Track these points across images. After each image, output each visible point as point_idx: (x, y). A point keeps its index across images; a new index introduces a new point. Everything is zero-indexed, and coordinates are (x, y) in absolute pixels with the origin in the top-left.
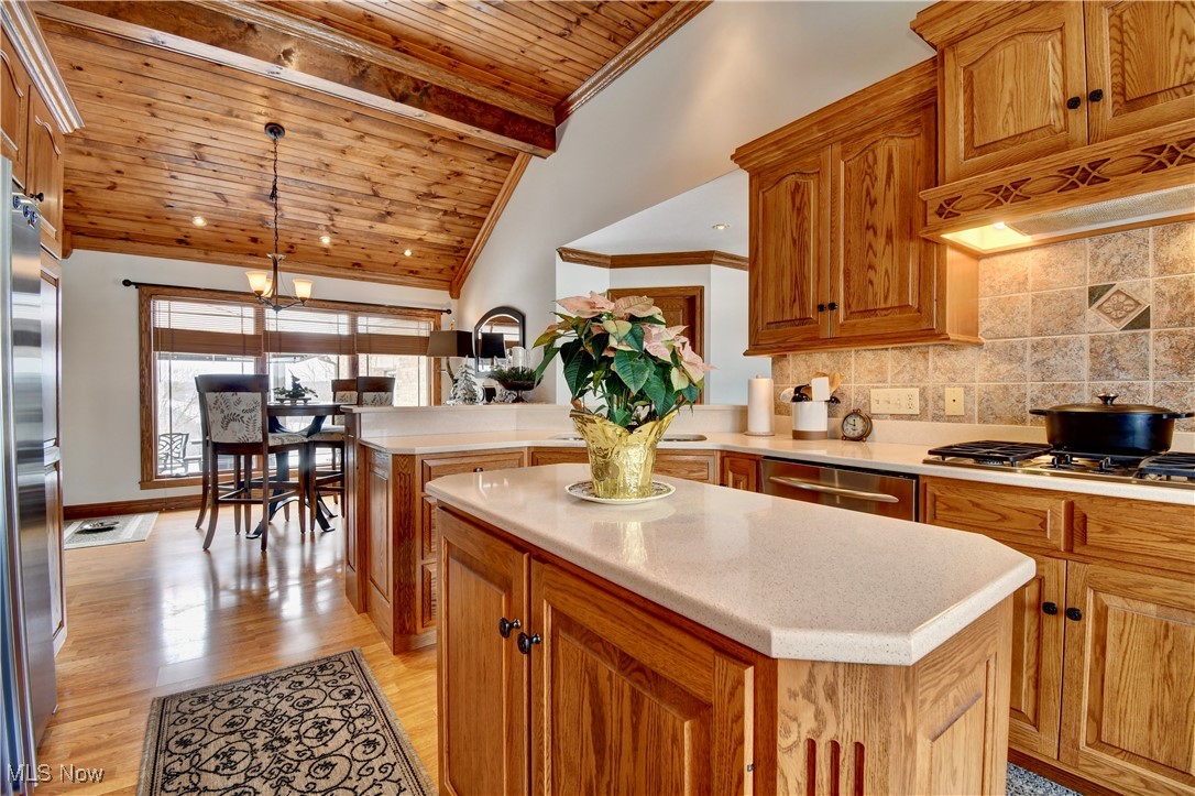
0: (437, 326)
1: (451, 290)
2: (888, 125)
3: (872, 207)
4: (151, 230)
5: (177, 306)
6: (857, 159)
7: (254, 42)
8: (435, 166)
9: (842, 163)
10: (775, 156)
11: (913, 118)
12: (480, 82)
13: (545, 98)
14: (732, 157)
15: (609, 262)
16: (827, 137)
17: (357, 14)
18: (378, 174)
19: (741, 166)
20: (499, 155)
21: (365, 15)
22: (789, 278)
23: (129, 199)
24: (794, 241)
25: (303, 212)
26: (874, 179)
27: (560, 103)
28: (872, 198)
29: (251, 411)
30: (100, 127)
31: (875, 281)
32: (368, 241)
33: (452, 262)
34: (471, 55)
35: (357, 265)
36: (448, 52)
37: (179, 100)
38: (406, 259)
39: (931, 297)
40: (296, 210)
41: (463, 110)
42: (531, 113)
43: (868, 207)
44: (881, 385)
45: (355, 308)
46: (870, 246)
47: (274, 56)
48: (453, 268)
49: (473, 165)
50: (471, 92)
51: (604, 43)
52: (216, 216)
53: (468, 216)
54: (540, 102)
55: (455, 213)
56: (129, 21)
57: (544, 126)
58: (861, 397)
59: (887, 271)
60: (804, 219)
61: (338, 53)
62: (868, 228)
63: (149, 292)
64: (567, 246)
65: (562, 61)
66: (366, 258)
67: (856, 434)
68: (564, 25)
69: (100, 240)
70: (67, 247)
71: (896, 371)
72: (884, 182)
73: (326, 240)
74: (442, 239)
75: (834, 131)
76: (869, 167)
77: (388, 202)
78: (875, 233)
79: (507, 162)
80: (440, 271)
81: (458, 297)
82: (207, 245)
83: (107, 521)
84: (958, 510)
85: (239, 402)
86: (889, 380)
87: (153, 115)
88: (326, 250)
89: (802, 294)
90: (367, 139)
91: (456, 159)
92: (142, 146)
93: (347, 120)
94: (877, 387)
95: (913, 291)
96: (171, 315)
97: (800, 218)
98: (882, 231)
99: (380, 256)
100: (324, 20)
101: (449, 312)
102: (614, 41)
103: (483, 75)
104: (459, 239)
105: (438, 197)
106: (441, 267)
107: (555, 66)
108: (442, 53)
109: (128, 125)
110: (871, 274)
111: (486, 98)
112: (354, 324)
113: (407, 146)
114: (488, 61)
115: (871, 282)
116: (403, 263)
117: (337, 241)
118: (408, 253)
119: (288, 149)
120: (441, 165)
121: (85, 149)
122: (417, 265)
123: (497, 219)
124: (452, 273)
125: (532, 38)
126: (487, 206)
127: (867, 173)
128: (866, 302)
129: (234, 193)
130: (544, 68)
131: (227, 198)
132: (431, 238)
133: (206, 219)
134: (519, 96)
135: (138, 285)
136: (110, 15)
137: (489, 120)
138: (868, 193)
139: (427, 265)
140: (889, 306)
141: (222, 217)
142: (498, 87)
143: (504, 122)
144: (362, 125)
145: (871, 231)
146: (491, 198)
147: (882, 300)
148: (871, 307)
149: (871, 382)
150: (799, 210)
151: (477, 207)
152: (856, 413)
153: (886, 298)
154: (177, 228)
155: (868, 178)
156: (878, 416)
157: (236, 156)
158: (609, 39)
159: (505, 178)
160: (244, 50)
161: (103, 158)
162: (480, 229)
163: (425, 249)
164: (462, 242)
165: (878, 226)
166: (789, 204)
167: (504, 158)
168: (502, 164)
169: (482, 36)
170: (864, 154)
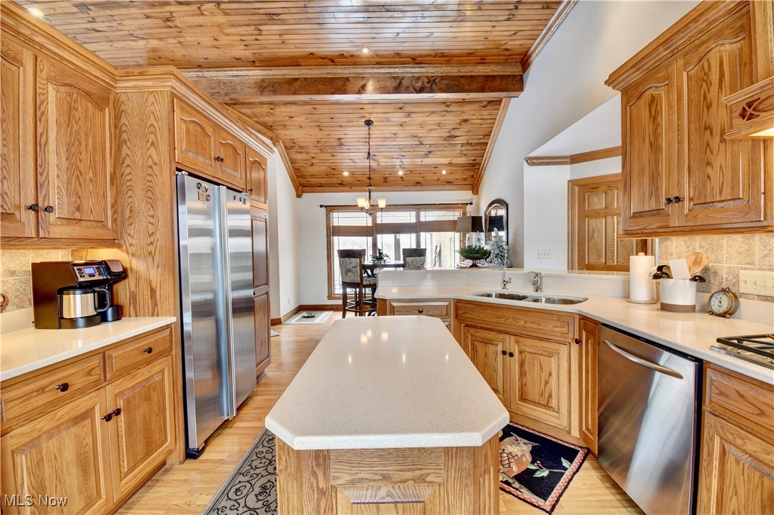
0: (464, 214)
1: (472, 190)
2: (719, 35)
3: (708, 110)
4: (329, 181)
5: (341, 214)
6: (696, 68)
7: (349, 86)
8: (451, 120)
9: (685, 74)
10: (636, 76)
11: (738, 24)
12: (467, 64)
13: (512, 59)
14: (606, 83)
15: (569, 160)
16: (673, 54)
17: (391, 55)
18: (421, 133)
19: (614, 88)
20: (490, 102)
21: (395, 54)
22: (648, 175)
23: (319, 169)
24: (651, 144)
25: (388, 160)
26: (709, 84)
27: (523, 59)
28: (709, 101)
29: (356, 267)
30: (303, 140)
31: (712, 176)
32: (421, 169)
33: (472, 173)
34: (456, 52)
35: (418, 183)
36: (443, 55)
37: (330, 120)
38: (444, 175)
39: (759, 190)
40: (385, 160)
41: (458, 86)
42: (503, 71)
43: (705, 110)
44: (749, 266)
45: (418, 207)
46: (708, 145)
47: (357, 90)
48: (473, 176)
49: (474, 112)
50: (462, 72)
51: (540, 12)
52: (352, 170)
53: (476, 144)
54: (509, 62)
55: (468, 144)
56: (300, 94)
57: (515, 76)
58: (731, 277)
59: (721, 167)
60: (658, 125)
61: (388, 77)
62: (706, 129)
63: (330, 209)
64: (530, 155)
65: (515, 34)
66: (422, 179)
67: (721, 311)
68: (507, 13)
69: (312, 188)
70: (300, 193)
71: (763, 254)
72: (717, 87)
73: (401, 173)
74: (463, 160)
75: (677, 48)
76: (705, 74)
77: (428, 146)
78: (711, 133)
79: (497, 105)
80: (465, 179)
81: (477, 193)
82: (350, 184)
83: (313, 313)
84: (727, 396)
85: (350, 263)
86: (757, 263)
87: (321, 130)
88: (402, 178)
89: (657, 189)
90: (412, 115)
91: (463, 112)
92: (319, 144)
93: (400, 108)
94: (746, 269)
95: (744, 185)
96: (340, 219)
97: (655, 126)
98: (717, 131)
99: (430, 177)
100: (378, 63)
101: (471, 204)
102: (548, 8)
103: (466, 60)
104: (473, 158)
105: (456, 137)
106: (465, 177)
107: (512, 38)
108: (440, 57)
109: (313, 137)
110: (709, 169)
111: (472, 72)
112: (418, 216)
113: (433, 112)
114: (467, 51)
115: (709, 177)
116: (442, 178)
117: (406, 173)
118: (444, 172)
119: (375, 131)
120: (454, 118)
121: (300, 150)
122: (451, 178)
123: (495, 142)
124: (472, 179)
125: (489, 29)
126: (488, 135)
127: (703, 80)
128: (705, 195)
129: (357, 157)
130: (504, 42)
131: (355, 161)
132: (455, 161)
133: (350, 172)
134: (494, 63)
135: (326, 207)
136: (293, 94)
137: (475, 85)
138: (705, 97)
139: (457, 177)
140: (724, 199)
141: (354, 170)
142: (479, 63)
143: (487, 83)
144: (408, 108)
145: (708, 131)
146: (490, 129)
147: (718, 194)
148: (708, 200)
149: (740, 263)
150: (654, 118)
151: (482, 137)
152: (725, 291)
153: (721, 191)
154: (338, 178)
155: (704, 83)
156: (746, 296)
157: (355, 140)
158: (544, 8)
159: (497, 115)
160: (345, 92)
161: (307, 153)
162: (485, 150)
163: (454, 168)
164: (475, 160)
165: (713, 124)
166: (647, 114)
167: (493, 103)
168: (493, 107)
169: (459, 39)
170: (701, 63)
